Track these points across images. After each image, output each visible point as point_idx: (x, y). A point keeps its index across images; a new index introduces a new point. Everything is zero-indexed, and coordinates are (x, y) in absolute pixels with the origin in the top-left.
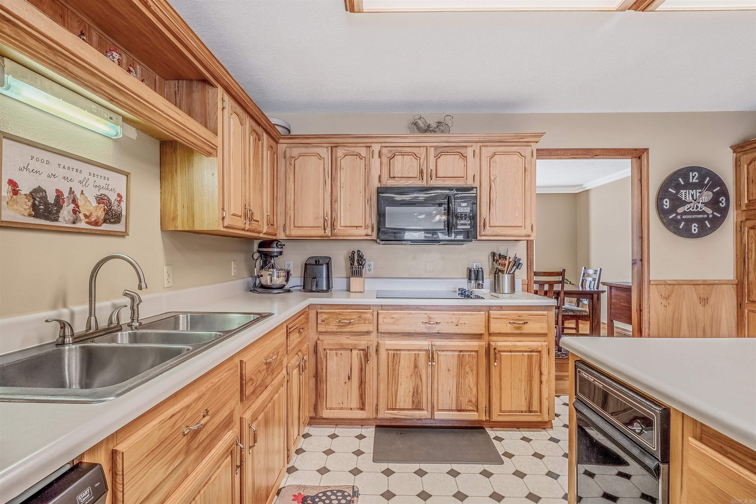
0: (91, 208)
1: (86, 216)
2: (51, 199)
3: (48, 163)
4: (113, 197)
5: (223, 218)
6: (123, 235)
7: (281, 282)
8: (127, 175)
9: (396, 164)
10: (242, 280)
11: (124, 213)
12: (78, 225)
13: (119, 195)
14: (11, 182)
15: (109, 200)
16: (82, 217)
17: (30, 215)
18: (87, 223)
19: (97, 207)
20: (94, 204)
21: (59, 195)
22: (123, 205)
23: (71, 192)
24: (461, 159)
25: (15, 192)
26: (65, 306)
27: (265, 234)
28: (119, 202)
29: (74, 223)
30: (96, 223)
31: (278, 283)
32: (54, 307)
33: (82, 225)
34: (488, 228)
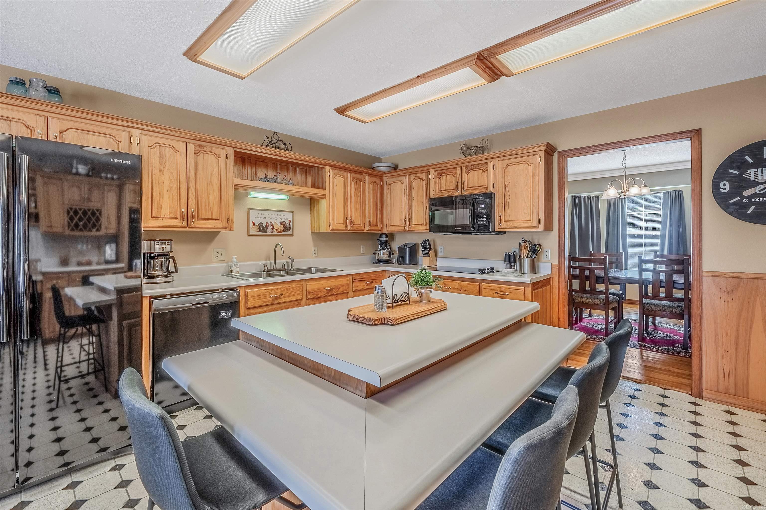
0: (278, 227)
1: (276, 230)
2: (264, 226)
3: (263, 214)
4: (287, 222)
5: (330, 226)
6: (292, 235)
7: (386, 258)
8: (293, 212)
9: (442, 181)
10: (369, 256)
11: (292, 227)
12: (273, 233)
13: (289, 221)
14: (253, 223)
15: (285, 223)
16: (275, 230)
17: (258, 231)
18: (277, 232)
19: (281, 226)
20: (280, 225)
21: (267, 223)
22: (291, 224)
23: (271, 222)
24: (483, 173)
25: (254, 225)
26: (269, 260)
27: (367, 230)
28: (290, 223)
29: (272, 232)
30: (280, 232)
31: (384, 258)
32: (266, 260)
33: (275, 233)
34: (504, 222)
